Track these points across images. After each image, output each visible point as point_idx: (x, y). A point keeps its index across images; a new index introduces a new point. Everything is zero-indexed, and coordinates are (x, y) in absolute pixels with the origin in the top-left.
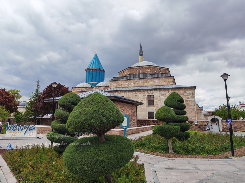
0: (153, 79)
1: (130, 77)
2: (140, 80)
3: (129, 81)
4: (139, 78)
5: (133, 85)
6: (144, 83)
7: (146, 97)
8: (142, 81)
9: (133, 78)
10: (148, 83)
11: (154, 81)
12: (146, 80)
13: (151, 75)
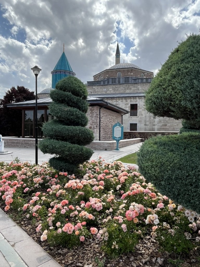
0: (136, 85)
1: (108, 82)
2: (121, 86)
3: (107, 86)
4: (120, 83)
5: (112, 92)
6: (125, 89)
7: (128, 106)
8: (123, 86)
9: (112, 83)
10: (130, 89)
11: (137, 87)
12: (128, 86)
13: (133, 80)
